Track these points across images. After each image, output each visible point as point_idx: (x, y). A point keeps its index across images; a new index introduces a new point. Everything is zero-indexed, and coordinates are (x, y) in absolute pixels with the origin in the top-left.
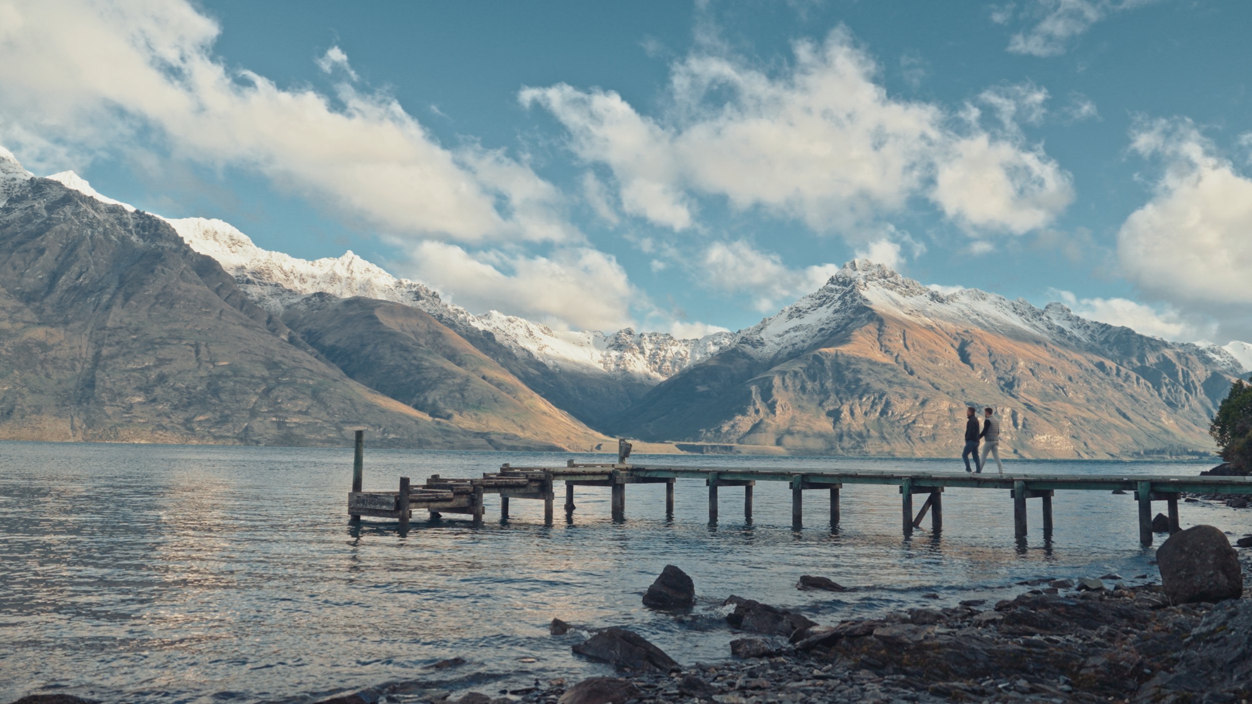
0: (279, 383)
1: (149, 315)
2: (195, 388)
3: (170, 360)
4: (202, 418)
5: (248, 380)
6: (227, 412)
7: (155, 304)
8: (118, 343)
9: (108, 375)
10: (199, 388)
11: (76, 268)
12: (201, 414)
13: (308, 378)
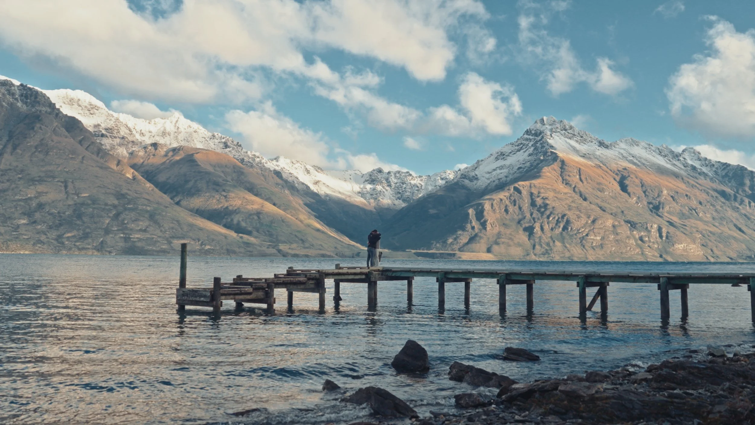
0: (126, 209)
1: (31, 160)
2: (64, 213)
3: (46, 193)
4: (69, 235)
5: (103, 207)
6: (88, 230)
7: (35, 152)
8: (8, 180)
10: (67, 213)
12: (70, 232)
13: (146, 206)
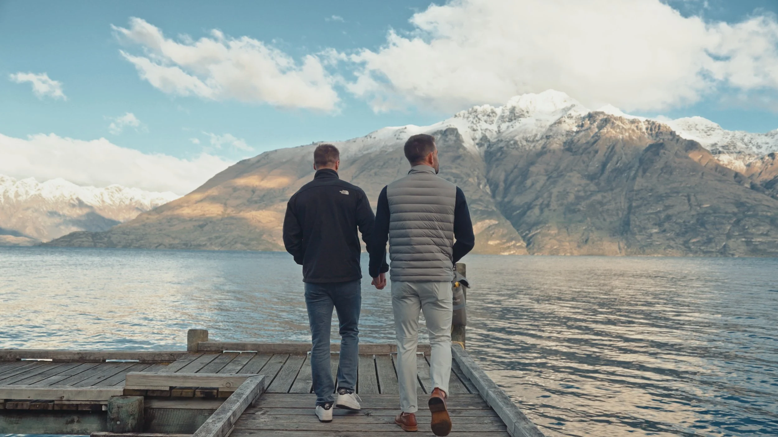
0: (746, 216)
1: (658, 181)
2: (689, 222)
3: (673, 206)
4: (694, 240)
5: (724, 215)
6: (711, 236)
7: (661, 173)
8: (641, 198)
9: (637, 217)
10: (692, 222)
11: (615, 159)
12: (695, 238)
13: (767, 212)
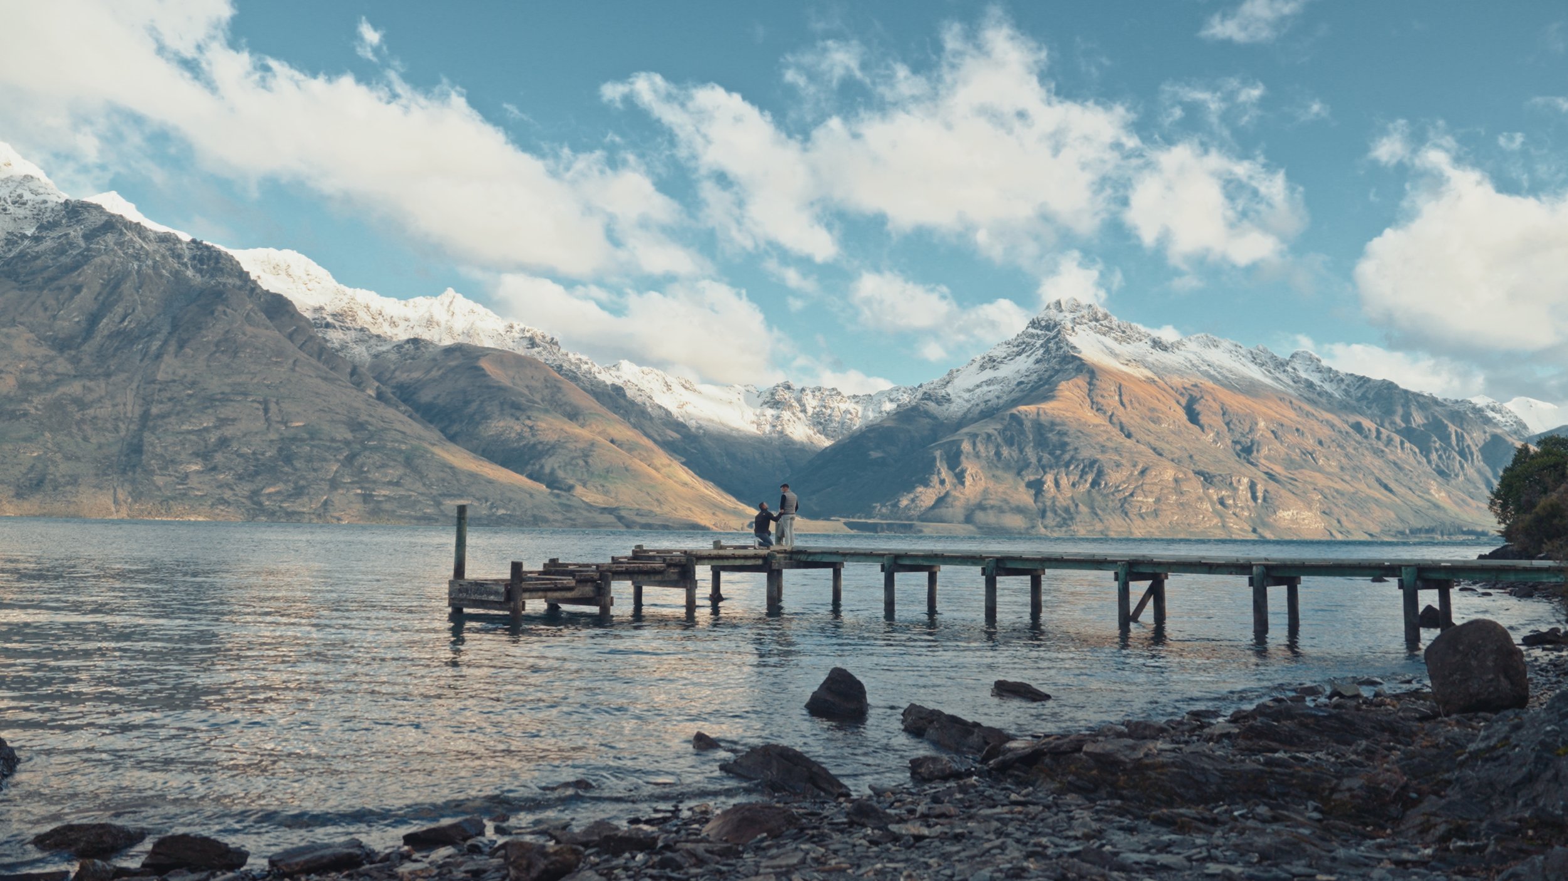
0: (365, 448)
1: (208, 366)
2: (263, 454)
3: (234, 420)
4: (272, 490)
5: (328, 444)
6: (302, 483)
7: (215, 352)
8: (170, 399)
9: (159, 439)
10: (268, 454)
11: (119, 310)
12: (270, 485)
13: (400, 442)
